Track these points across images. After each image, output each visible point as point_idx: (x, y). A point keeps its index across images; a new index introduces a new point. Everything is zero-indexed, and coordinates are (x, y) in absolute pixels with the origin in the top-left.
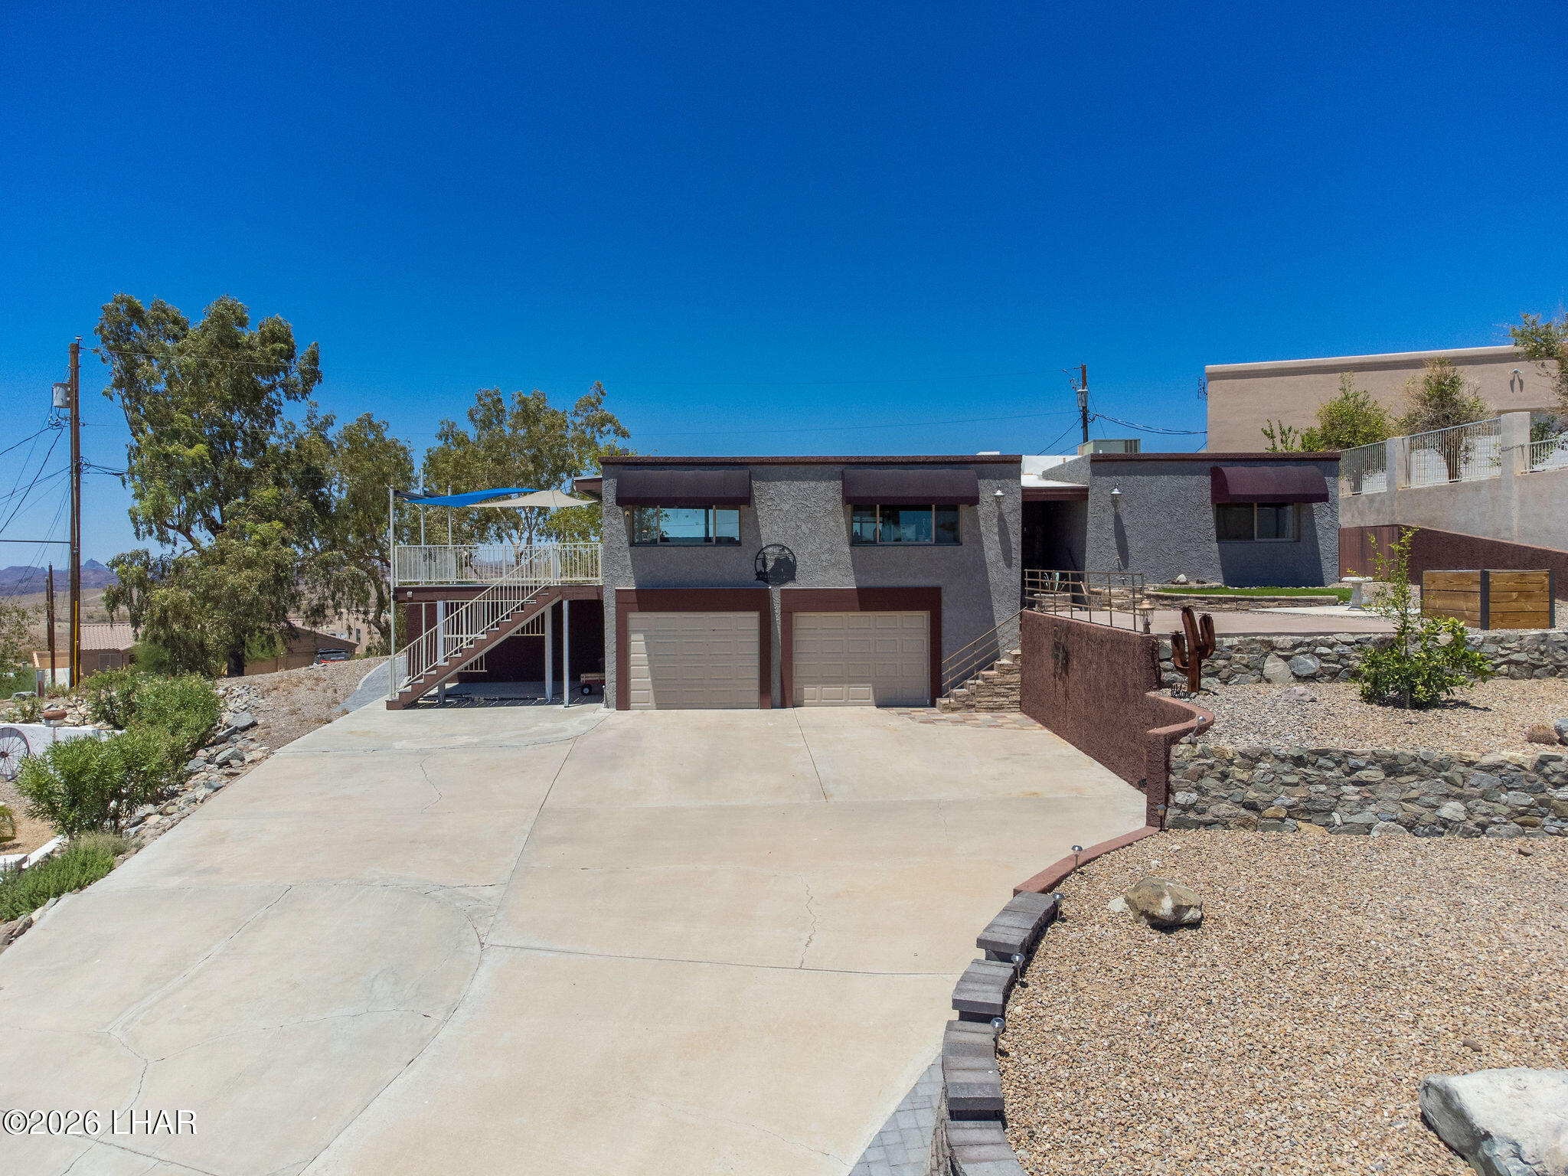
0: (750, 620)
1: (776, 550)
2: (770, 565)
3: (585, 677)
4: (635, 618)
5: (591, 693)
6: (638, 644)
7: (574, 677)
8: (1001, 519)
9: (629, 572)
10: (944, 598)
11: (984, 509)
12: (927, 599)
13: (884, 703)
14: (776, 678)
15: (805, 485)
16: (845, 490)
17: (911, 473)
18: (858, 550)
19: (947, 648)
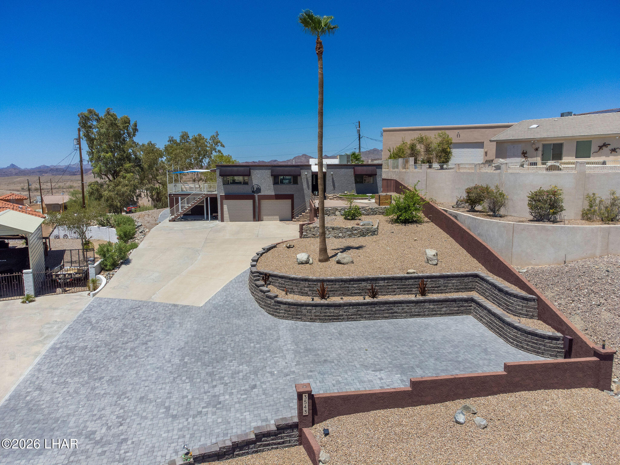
0: (251, 202)
1: (256, 186)
2: (255, 189)
3: (214, 214)
4: (225, 201)
5: (215, 218)
6: (225, 207)
7: (211, 214)
8: (307, 179)
9: (223, 191)
10: (294, 197)
11: (303, 176)
12: (290, 197)
13: (281, 220)
14: (257, 215)
15: (263, 171)
16: (272, 172)
17: (286, 169)
18: (275, 186)
19: (295, 208)
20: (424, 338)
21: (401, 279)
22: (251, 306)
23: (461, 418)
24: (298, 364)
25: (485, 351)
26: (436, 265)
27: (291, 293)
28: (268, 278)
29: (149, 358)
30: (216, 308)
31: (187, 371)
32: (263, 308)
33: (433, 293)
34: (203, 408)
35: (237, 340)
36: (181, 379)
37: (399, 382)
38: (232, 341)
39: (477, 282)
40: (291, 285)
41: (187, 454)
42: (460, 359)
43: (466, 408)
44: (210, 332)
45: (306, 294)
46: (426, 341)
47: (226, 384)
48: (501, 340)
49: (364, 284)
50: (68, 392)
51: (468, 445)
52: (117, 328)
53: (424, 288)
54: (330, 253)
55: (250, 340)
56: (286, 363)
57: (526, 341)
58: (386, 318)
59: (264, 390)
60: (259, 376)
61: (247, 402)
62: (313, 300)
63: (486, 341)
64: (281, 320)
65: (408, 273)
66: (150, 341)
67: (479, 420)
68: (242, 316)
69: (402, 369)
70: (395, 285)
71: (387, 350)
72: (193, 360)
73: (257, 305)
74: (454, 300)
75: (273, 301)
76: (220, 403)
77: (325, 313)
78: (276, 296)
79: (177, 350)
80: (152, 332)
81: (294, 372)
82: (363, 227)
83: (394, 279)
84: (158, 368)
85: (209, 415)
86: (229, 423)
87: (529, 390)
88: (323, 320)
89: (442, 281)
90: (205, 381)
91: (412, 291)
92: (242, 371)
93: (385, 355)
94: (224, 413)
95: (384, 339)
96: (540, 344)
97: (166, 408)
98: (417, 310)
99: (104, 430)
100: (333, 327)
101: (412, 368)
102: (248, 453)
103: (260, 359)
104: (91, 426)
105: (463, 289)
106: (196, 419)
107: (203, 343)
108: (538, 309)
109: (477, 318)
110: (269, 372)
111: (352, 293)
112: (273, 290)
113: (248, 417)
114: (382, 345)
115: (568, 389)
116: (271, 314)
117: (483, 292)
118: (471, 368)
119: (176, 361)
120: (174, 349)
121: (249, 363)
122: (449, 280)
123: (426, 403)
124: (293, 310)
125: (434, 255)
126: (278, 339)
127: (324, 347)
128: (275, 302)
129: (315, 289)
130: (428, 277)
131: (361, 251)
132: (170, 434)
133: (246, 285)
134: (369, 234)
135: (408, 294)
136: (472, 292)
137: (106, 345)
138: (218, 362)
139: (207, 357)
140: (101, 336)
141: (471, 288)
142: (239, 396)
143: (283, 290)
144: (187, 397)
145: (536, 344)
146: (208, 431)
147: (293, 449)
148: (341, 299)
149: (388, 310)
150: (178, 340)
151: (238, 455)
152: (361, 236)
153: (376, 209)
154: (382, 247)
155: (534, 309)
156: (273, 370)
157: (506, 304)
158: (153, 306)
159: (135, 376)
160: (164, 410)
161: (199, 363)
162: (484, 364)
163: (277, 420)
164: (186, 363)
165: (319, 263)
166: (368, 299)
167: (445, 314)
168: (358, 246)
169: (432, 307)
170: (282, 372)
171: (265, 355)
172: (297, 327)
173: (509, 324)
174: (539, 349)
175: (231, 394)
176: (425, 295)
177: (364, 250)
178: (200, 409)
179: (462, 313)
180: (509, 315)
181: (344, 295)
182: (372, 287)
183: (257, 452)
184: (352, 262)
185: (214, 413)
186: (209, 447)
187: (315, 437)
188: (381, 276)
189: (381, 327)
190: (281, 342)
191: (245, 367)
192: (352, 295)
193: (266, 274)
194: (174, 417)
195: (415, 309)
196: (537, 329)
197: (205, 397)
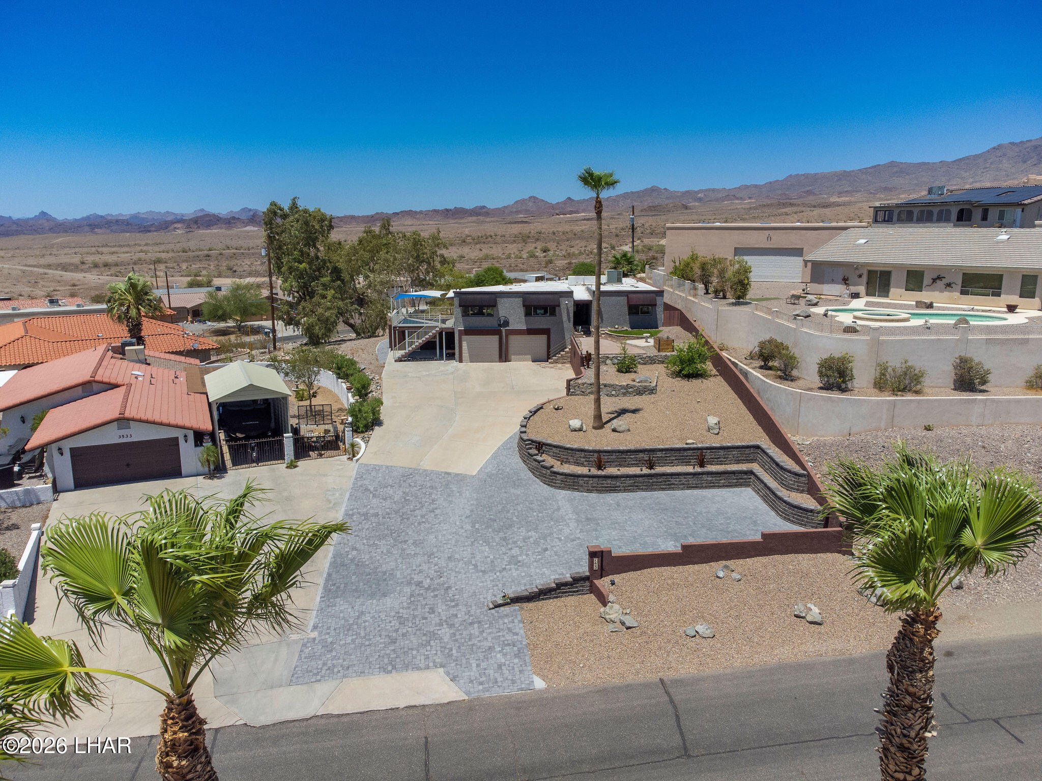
0: (496, 338)
1: (504, 318)
2: (502, 322)
3: (449, 352)
4: (464, 337)
5: (451, 356)
6: (464, 344)
8: (568, 309)
9: (462, 324)
10: (551, 331)
11: (563, 306)
12: (546, 332)
13: (534, 361)
14: (503, 354)
15: (511, 299)
16: (524, 302)
17: (542, 296)
18: (527, 318)
19: (552, 346)
20: (699, 510)
21: (679, 450)
22: (525, 475)
23: (721, 574)
24: (582, 530)
25: (755, 523)
26: (718, 434)
27: (566, 463)
28: (542, 447)
29: (442, 525)
30: (490, 477)
31: (481, 536)
32: (538, 478)
33: (712, 464)
34: (506, 565)
35: (520, 509)
36: (478, 543)
37: (673, 547)
38: (515, 510)
39: (758, 453)
40: (567, 455)
41: (504, 596)
42: (730, 529)
43: (726, 567)
44: (491, 501)
45: (583, 465)
46: (701, 513)
47: (521, 547)
48: (773, 513)
49: (641, 455)
50: (382, 552)
51: (724, 592)
52: (399, 496)
53: (703, 459)
54: (605, 418)
55: (532, 509)
56: (571, 530)
57: (792, 513)
58: (663, 489)
59: (556, 553)
60: (548, 541)
61: (543, 561)
62: (590, 471)
63: (758, 514)
64: (557, 490)
65: (687, 444)
66: (436, 509)
67: (735, 575)
68: (518, 486)
69: (675, 537)
70: (674, 456)
71: (663, 521)
72: (483, 527)
73: (531, 474)
74: (733, 473)
75: (549, 471)
76: (519, 562)
77: (602, 484)
78: (552, 467)
79: (466, 517)
80: (433, 500)
81: (579, 538)
82: (640, 384)
83: (672, 450)
84: (453, 533)
85: (513, 571)
86: (532, 576)
87: (781, 554)
88: (600, 491)
89: (722, 452)
90: (501, 545)
91: (690, 462)
92: (532, 537)
93: (661, 525)
94: (526, 569)
95: (661, 511)
96: (804, 517)
97: (473, 565)
98: (694, 482)
99: (428, 581)
100: (611, 498)
101: (686, 536)
102: (550, 598)
103: (546, 527)
104: (417, 578)
105: (744, 460)
106: (503, 573)
107: (487, 511)
108: (808, 484)
109: (755, 491)
110: (556, 538)
111: (628, 464)
112: (548, 460)
113: (546, 572)
114: (658, 516)
115: (815, 553)
116: (547, 484)
117: (763, 465)
118: (738, 537)
119: (468, 527)
120: (462, 516)
121: (536, 529)
122: (729, 451)
123: (694, 563)
124: (570, 480)
125: (716, 424)
126: (559, 509)
127: (603, 517)
128: (551, 472)
129: (591, 459)
130: (707, 448)
131: (637, 415)
132: (485, 584)
133: (515, 452)
134: (647, 393)
135: (686, 465)
136: (753, 464)
137: (396, 512)
138: (507, 529)
139: (495, 524)
140: (387, 504)
141: (752, 460)
142: (535, 557)
143: (558, 460)
144: (489, 557)
145: (801, 516)
146: (516, 582)
147: (585, 596)
148: (618, 470)
149: (665, 482)
150: (463, 508)
151: (543, 599)
152: (637, 394)
153: (655, 358)
154: (661, 410)
155: (805, 484)
156: (560, 536)
157: (780, 478)
158: (424, 473)
159: (435, 540)
160: (473, 567)
161: (490, 530)
162: (750, 534)
163: (573, 573)
164: (478, 529)
165: (594, 431)
166: (646, 471)
167: (724, 486)
168: (634, 408)
169: (710, 479)
170: (568, 537)
171: (549, 523)
172: (574, 497)
173: (780, 499)
174: (803, 521)
175: (527, 555)
176: (703, 467)
177: (641, 413)
178: (504, 567)
179: (741, 485)
180: (782, 489)
181: (620, 466)
182: (650, 458)
183: (557, 597)
184: (629, 430)
185: (517, 569)
186: (521, 592)
187: (604, 586)
188: (659, 447)
189: (658, 498)
190: (562, 512)
191: (532, 533)
192: (629, 466)
193: (539, 443)
194: (484, 572)
195: (692, 481)
196: (802, 504)
197: (505, 557)
